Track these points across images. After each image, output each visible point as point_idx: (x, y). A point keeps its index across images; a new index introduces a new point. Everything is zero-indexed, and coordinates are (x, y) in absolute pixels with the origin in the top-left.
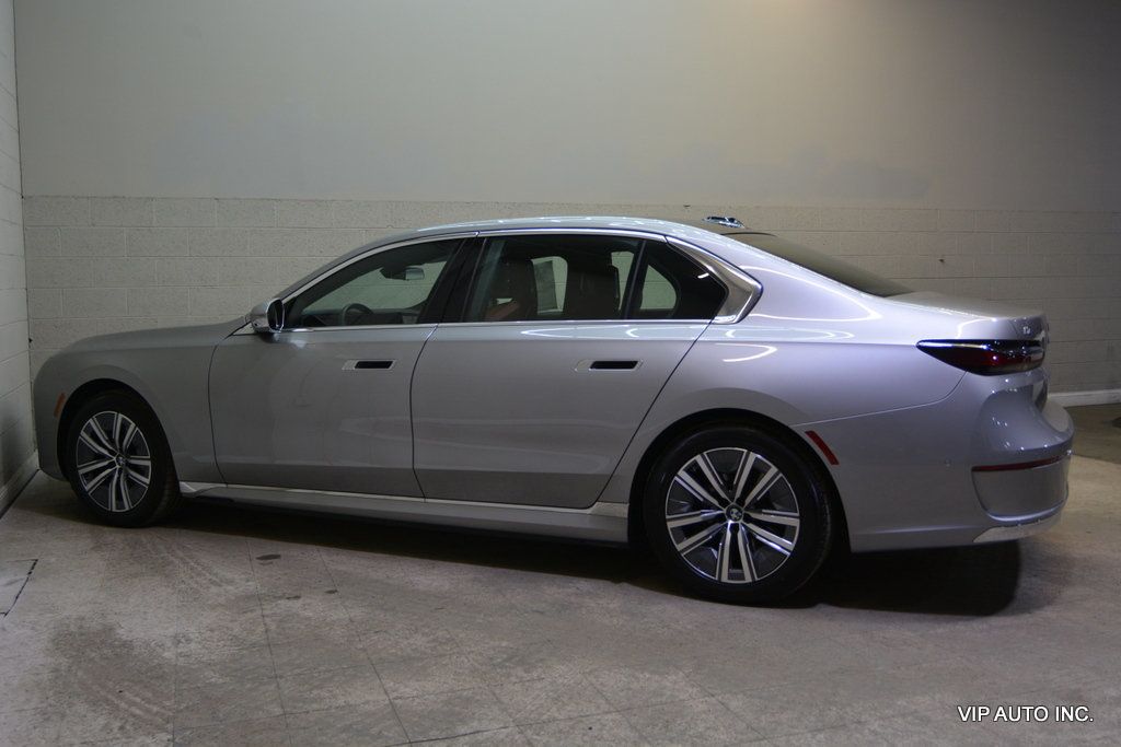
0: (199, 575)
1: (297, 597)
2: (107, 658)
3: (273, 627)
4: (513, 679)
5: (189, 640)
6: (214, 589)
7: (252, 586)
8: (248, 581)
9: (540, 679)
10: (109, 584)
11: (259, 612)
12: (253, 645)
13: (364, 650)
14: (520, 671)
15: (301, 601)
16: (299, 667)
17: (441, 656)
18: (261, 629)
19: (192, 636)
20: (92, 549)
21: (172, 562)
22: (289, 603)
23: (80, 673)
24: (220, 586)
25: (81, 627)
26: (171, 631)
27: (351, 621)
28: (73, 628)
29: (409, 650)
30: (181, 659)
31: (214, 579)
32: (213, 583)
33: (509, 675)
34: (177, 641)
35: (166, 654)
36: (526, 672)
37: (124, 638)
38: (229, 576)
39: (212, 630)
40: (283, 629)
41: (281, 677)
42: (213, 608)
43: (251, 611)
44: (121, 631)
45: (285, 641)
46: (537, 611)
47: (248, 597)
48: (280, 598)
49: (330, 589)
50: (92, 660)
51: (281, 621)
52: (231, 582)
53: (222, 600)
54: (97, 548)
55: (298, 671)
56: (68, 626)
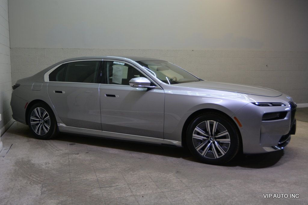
0: (54, 148)
1: (78, 154)
2: (28, 167)
3: (71, 161)
4: (129, 174)
5: (49, 164)
6: (57, 152)
7: (67, 151)
8: (66, 150)
9: (136, 174)
10: (30, 150)
11: (68, 157)
12: (65, 165)
13: (93, 167)
14: (131, 172)
15: (78, 155)
16: (76, 170)
17: (112, 168)
18: (67, 161)
19: (50, 163)
20: (27, 141)
21: (47, 145)
22: (76, 155)
23: (21, 171)
24: (59, 151)
25: (22, 160)
26: (45, 161)
27: (91, 160)
28: (20, 160)
29: (104, 167)
30: (47, 168)
31: (57, 149)
32: (57, 150)
33: (128, 173)
34: (46, 164)
35: (43, 167)
36: (133, 172)
37: (33, 163)
38: (61, 148)
39: (55, 161)
40: (73, 161)
41: (71, 172)
42: (56, 156)
43: (66, 157)
44: (32, 161)
45: (73, 164)
46: (139, 158)
47: (66, 154)
48: (74, 154)
49: (87, 152)
50: (24, 168)
51: (73, 160)
52: (61, 150)
53: (59, 154)
54: (28, 141)
55: (76, 171)
56: (19, 160)
